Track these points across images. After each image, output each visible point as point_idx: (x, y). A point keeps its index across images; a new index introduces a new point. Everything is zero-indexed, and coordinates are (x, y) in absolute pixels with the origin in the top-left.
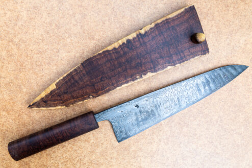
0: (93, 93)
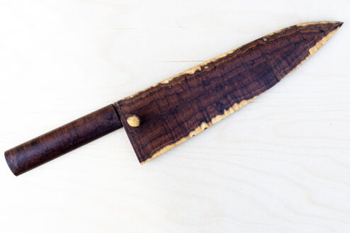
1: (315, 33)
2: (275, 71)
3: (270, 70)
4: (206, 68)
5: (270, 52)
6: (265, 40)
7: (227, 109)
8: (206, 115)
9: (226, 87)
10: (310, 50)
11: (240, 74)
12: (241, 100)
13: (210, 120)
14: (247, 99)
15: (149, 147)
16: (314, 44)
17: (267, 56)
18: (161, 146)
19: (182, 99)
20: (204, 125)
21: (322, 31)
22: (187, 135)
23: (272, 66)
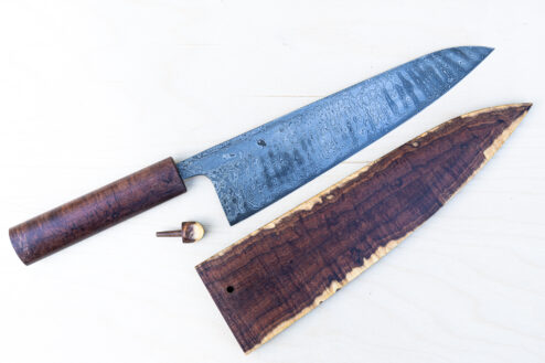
1: (490, 126)
2: (435, 191)
3: (427, 190)
4: (330, 197)
5: (424, 163)
6: (415, 144)
7: (368, 257)
8: (337, 271)
9: (364, 224)
10: (485, 153)
11: (382, 203)
12: (388, 241)
13: (344, 277)
14: (396, 238)
15: (256, 327)
16: (491, 142)
17: (421, 169)
18: (273, 323)
19: (299, 251)
20: (335, 285)
21: (501, 121)
22: (310, 303)
23: (430, 184)
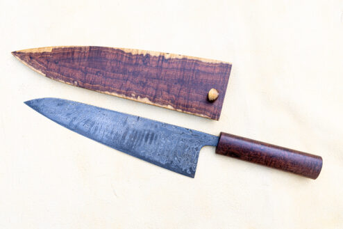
0: (81, 80)
